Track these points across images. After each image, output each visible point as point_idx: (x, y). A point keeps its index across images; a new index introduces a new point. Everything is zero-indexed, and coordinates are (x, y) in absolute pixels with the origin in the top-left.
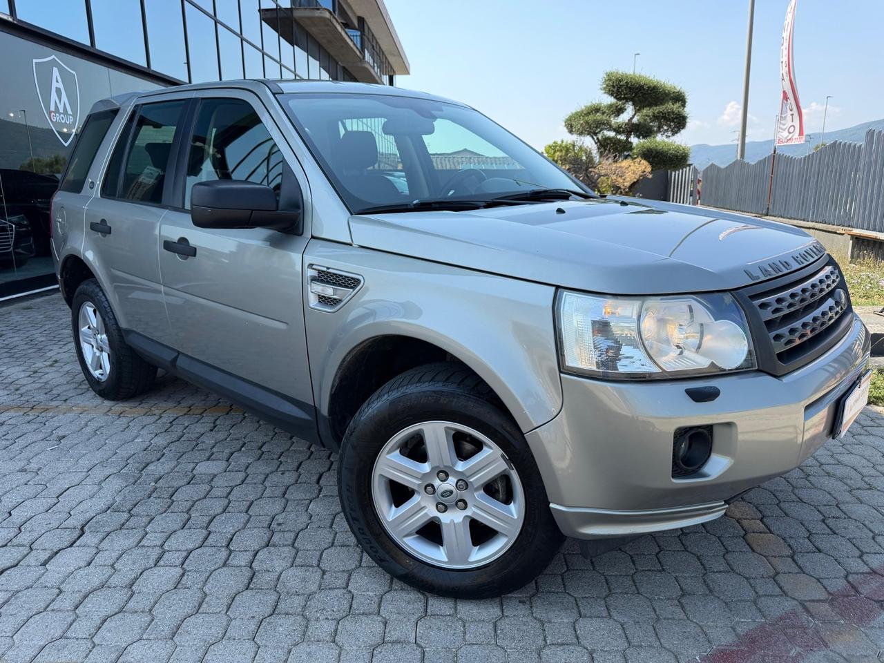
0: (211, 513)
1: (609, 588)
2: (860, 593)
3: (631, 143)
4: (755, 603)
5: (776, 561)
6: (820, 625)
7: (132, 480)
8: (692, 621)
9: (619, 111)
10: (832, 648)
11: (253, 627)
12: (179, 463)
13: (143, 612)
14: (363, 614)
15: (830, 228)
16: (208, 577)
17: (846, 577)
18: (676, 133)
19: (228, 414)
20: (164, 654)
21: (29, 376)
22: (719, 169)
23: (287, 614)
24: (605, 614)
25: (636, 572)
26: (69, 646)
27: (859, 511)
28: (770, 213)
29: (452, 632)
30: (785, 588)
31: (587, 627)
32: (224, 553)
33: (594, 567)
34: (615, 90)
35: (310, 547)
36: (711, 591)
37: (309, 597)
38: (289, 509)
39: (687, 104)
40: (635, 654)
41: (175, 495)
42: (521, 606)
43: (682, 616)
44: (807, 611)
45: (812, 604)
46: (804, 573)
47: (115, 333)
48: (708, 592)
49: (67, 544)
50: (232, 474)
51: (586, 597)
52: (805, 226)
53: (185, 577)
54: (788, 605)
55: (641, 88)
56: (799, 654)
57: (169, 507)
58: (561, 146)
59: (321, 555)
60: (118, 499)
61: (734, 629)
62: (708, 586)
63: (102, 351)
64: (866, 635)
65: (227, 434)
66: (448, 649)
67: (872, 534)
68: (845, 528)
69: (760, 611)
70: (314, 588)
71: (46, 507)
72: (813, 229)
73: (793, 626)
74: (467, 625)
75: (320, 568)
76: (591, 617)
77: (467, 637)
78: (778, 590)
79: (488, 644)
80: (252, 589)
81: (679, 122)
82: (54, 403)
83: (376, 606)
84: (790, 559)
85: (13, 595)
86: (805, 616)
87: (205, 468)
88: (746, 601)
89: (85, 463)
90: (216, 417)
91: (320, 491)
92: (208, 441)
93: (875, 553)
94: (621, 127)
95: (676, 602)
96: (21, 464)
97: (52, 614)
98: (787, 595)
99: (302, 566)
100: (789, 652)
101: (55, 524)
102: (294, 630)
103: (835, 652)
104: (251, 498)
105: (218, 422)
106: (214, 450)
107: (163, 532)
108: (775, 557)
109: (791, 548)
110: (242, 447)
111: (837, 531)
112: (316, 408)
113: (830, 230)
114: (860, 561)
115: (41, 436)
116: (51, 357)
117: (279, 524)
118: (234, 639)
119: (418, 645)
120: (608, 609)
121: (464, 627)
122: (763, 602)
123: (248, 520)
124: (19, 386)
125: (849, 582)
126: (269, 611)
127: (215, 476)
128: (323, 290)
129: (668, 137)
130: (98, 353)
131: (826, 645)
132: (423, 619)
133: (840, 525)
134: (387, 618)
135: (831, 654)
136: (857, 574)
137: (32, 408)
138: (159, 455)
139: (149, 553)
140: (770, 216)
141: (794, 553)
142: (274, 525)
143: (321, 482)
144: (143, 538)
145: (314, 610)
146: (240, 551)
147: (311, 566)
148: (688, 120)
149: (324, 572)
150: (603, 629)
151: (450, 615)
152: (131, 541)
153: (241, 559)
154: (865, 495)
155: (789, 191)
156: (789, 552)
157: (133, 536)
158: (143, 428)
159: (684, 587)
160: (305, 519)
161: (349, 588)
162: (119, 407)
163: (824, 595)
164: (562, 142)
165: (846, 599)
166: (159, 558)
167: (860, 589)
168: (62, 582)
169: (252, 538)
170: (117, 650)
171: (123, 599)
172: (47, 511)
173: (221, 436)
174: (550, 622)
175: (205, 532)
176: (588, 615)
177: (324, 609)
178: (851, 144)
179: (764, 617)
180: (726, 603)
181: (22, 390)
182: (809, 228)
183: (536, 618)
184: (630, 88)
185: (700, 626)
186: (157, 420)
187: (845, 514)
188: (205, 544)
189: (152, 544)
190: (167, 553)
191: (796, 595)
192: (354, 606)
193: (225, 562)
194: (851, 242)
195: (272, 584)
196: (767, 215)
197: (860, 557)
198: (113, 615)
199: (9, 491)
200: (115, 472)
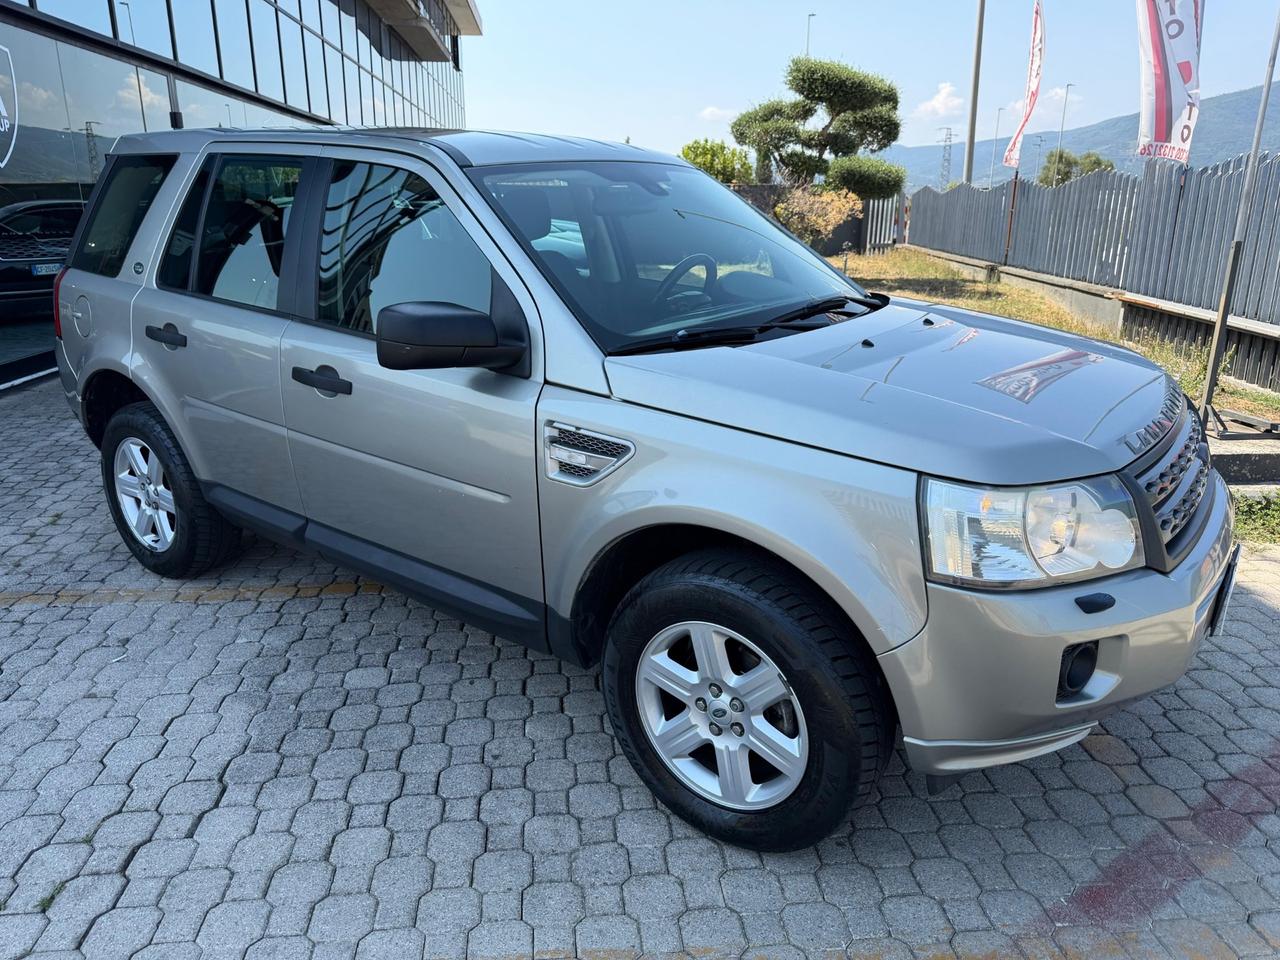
0: (395, 746)
1: (938, 818)
2: (1224, 806)
3: (825, 161)
4: (1109, 824)
5: (1122, 771)
6: (1189, 849)
7: (260, 703)
8: (1044, 854)
9: (806, 113)
10: (1207, 876)
11: (515, 903)
12: (317, 675)
13: (360, 893)
14: (649, 874)
15: (1094, 288)
16: (428, 839)
17: (1204, 786)
18: (885, 146)
19: (356, 594)
20: (412, 946)
21: (25, 542)
22: (936, 195)
23: (551, 881)
24: (942, 853)
25: (964, 796)
26: (281, 948)
27: (1202, 699)
28: (1009, 261)
29: (767, 889)
30: (1140, 805)
31: (927, 871)
32: (436, 804)
33: (912, 791)
34: (806, 85)
35: (548, 786)
36: (1057, 814)
37: (572, 856)
38: (500, 733)
39: (899, 105)
40: (991, 900)
41: (332, 723)
42: (841, 850)
43: (1032, 849)
44: (1170, 831)
45: (1174, 822)
46: (1157, 784)
47: (185, 486)
48: (1053, 816)
49: (209, 804)
50: (401, 686)
51: (914, 833)
52: (1060, 284)
53: (396, 840)
54: (1149, 826)
55: (842, 83)
56: (1173, 886)
57: (331, 740)
58: (704, 148)
59: (568, 797)
60: (253, 733)
61: (1095, 861)
62: (1051, 807)
63: (157, 508)
64: (1241, 858)
65: (367, 625)
66: (770, 913)
67: (1222, 730)
68: (1191, 723)
69: (1119, 836)
70: (574, 843)
71: (154, 751)
72: (1070, 288)
73: (1159, 853)
74: (782, 879)
75: (572, 816)
76: (927, 858)
77: (787, 895)
78: (1133, 807)
79: (816, 902)
80: (492, 851)
81: (889, 131)
82: (87, 587)
83: (662, 862)
84: (1137, 767)
85: (167, 884)
86: (1169, 838)
87: (356, 679)
88: (1099, 824)
89: (179, 679)
90: (342, 601)
91: (532, 706)
92: (346, 637)
93: (1230, 754)
94: (813, 139)
95: (1020, 831)
96: (85, 685)
97: (235, 906)
98: (1143, 814)
99: (548, 814)
100: (1161, 884)
101: (179, 776)
102: (570, 903)
103: (1211, 880)
104: (442, 720)
105: (348, 608)
106: (361, 651)
107: (339, 778)
108: (1120, 765)
109: (1136, 753)
110: (398, 644)
111: (1183, 728)
112: (546, 606)
113: (1093, 291)
114: (1216, 765)
115: (92, 641)
116: (46, 510)
117: (496, 757)
118: (497, 920)
119: (732, 910)
120: (945, 847)
121: (779, 881)
122: (1119, 823)
123: (451, 754)
124: (17, 559)
125: (1208, 792)
126: (527, 879)
127: (378, 691)
128: (570, 457)
129: (873, 151)
130: (149, 511)
131: (1200, 874)
132: (725, 875)
133: (1182, 719)
134: (682, 877)
135: (1208, 883)
136: (1216, 781)
137: (57, 596)
138: (283, 663)
139: (332, 810)
140: (1009, 265)
141: (1140, 759)
142: (488, 758)
143: (528, 692)
144: (314, 788)
145: (585, 874)
146: (458, 799)
147: (560, 814)
148: (901, 129)
149: (579, 821)
150: (946, 873)
151: (756, 868)
152: (299, 794)
153: (464, 810)
154: (1204, 677)
155: (1036, 234)
156: (1134, 759)
157: (299, 786)
158: (240, 621)
159: (1026, 811)
160: (526, 747)
161: (619, 840)
162: (189, 589)
163: (1183, 811)
164: (706, 141)
165: (1209, 814)
166: (350, 817)
167: (1223, 801)
168: (229, 859)
169: (465, 781)
170: (349, 948)
171: (324, 877)
172: (157, 757)
173: (361, 628)
174: (881, 868)
175: (398, 776)
176: (923, 855)
177: (597, 872)
178: (1122, 175)
179: (1125, 842)
180: (1078, 829)
181: (26, 566)
182: (1065, 287)
183: (862, 864)
184: (827, 83)
185: (1055, 860)
186: (256, 608)
187: (1187, 703)
188: (404, 792)
189: (331, 796)
190: (356, 808)
191: (1154, 813)
192: (634, 864)
193: (442, 816)
194: (1122, 310)
195: (517, 842)
196: (1005, 265)
197: (1215, 759)
198: (320, 901)
199: (85, 729)
200: (230, 691)
